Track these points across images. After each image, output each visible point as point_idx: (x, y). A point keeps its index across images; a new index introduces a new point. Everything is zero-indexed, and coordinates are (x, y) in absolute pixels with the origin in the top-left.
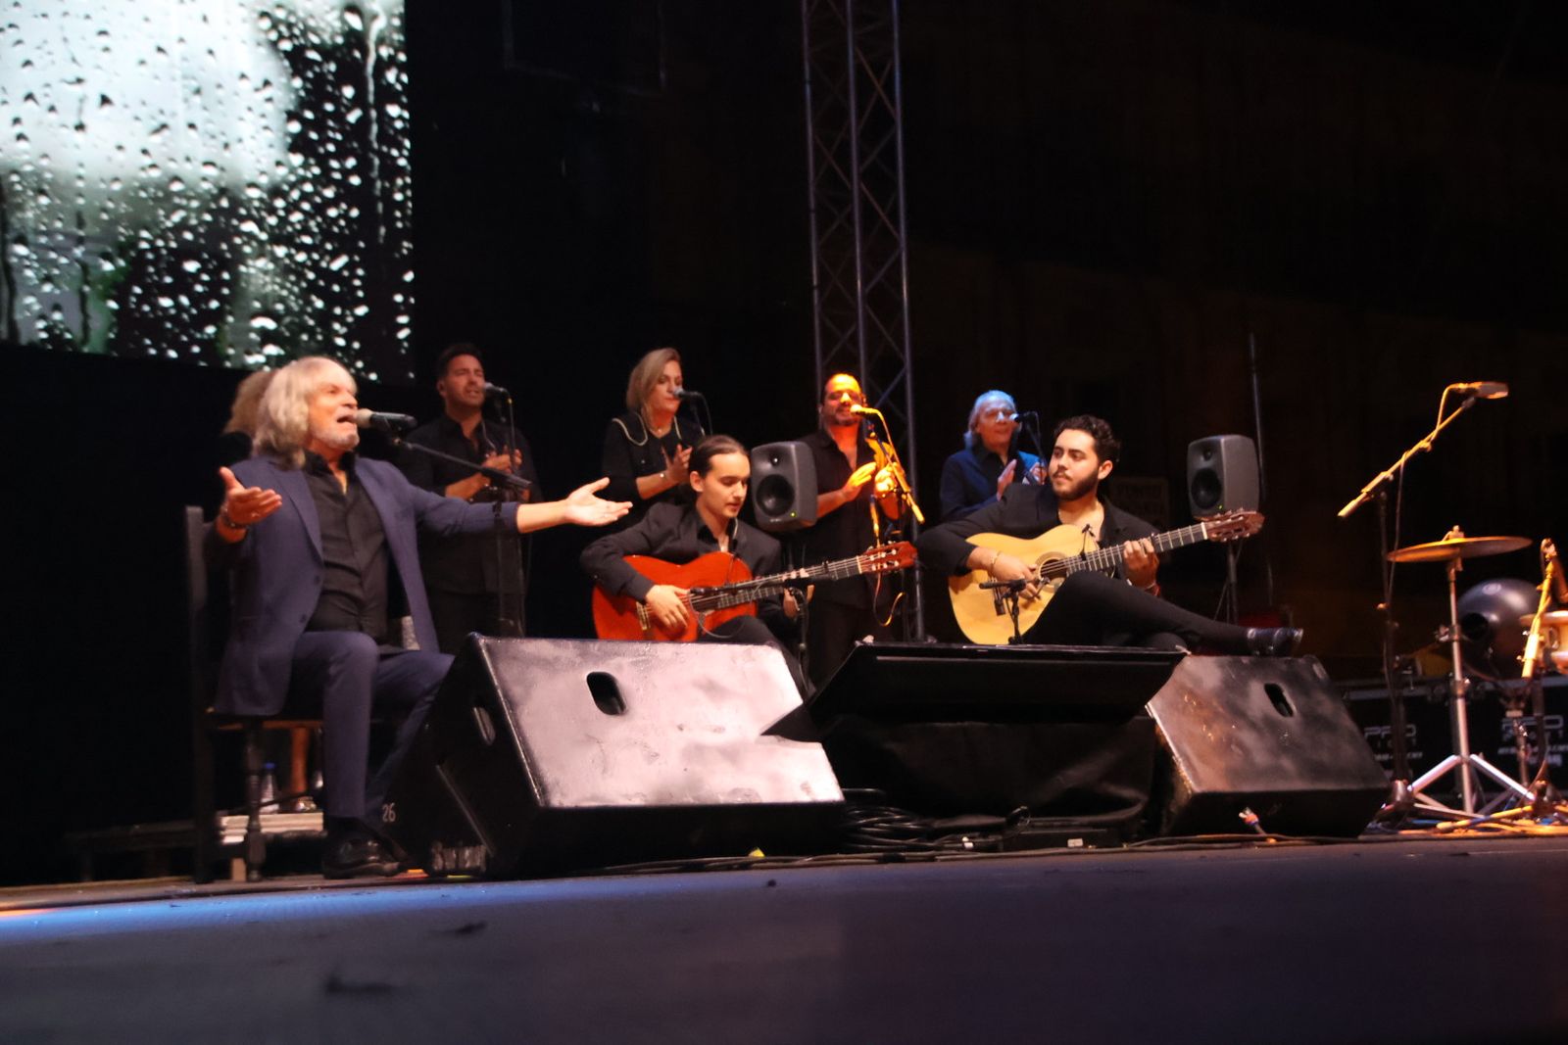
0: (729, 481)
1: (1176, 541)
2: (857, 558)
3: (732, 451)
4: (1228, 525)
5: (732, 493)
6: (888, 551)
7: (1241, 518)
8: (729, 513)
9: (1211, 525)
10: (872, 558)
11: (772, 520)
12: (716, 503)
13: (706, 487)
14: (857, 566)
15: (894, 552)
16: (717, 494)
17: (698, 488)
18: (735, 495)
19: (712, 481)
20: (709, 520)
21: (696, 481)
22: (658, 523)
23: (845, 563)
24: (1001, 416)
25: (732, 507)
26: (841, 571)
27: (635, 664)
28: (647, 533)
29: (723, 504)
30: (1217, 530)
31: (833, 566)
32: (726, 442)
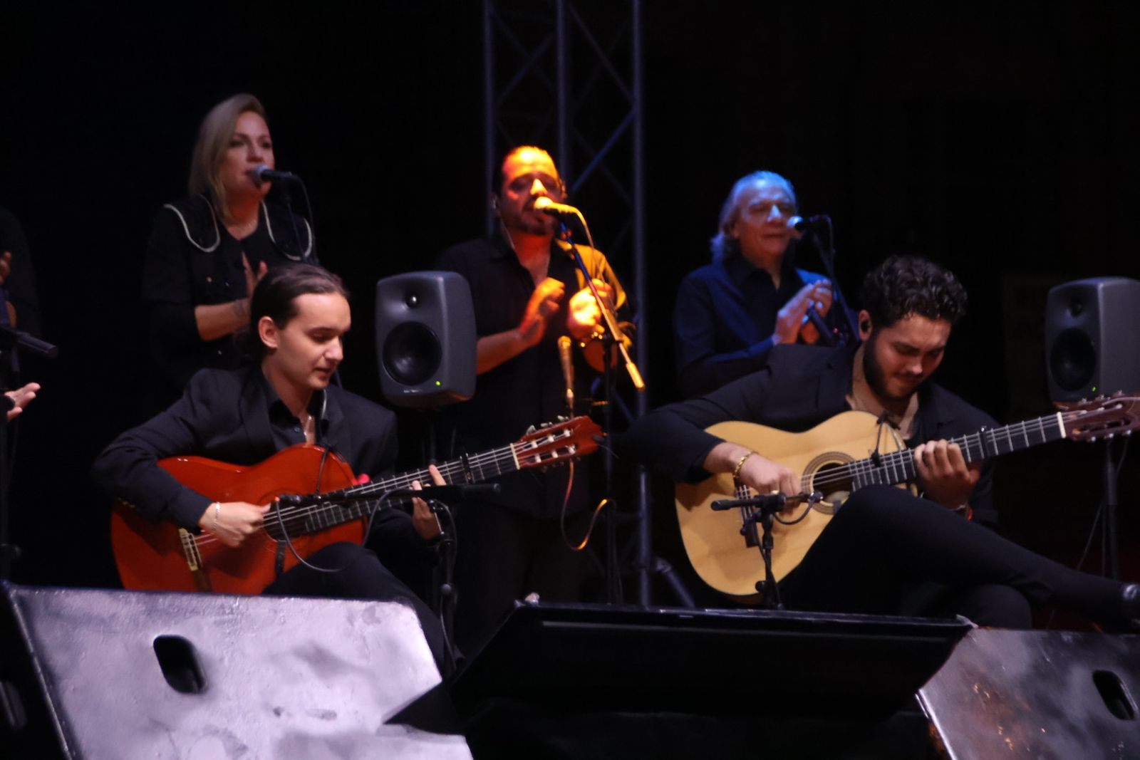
0: (321, 335)
1: (1018, 439)
2: (512, 446)
3: (327, 290)
4: (1100, 417)
5: (324, 354)
6: (558, 432)
7: (1119, 406)
8: (316, 382)
9: (1072, 416)
10: (534, 445)
11: (406, 391)
12: (296, 365)
13: (284, 342)
14: (512, 457)
15: (567, 433)
16: (302, 354)
17: (270, 342)
18: (329, 355)
19: (296, 334)
20: (284, 391)
21: (269, 332)
22: (207, 403)
23: (494, 455)
24: (775, 212)
25: (322, 374)
26: (489, 468)
27: (219, 624)
28: (191, 420)
29: (309, 369)
30: (1083, 424)
31: (476, 460)
32: (318, 275)
